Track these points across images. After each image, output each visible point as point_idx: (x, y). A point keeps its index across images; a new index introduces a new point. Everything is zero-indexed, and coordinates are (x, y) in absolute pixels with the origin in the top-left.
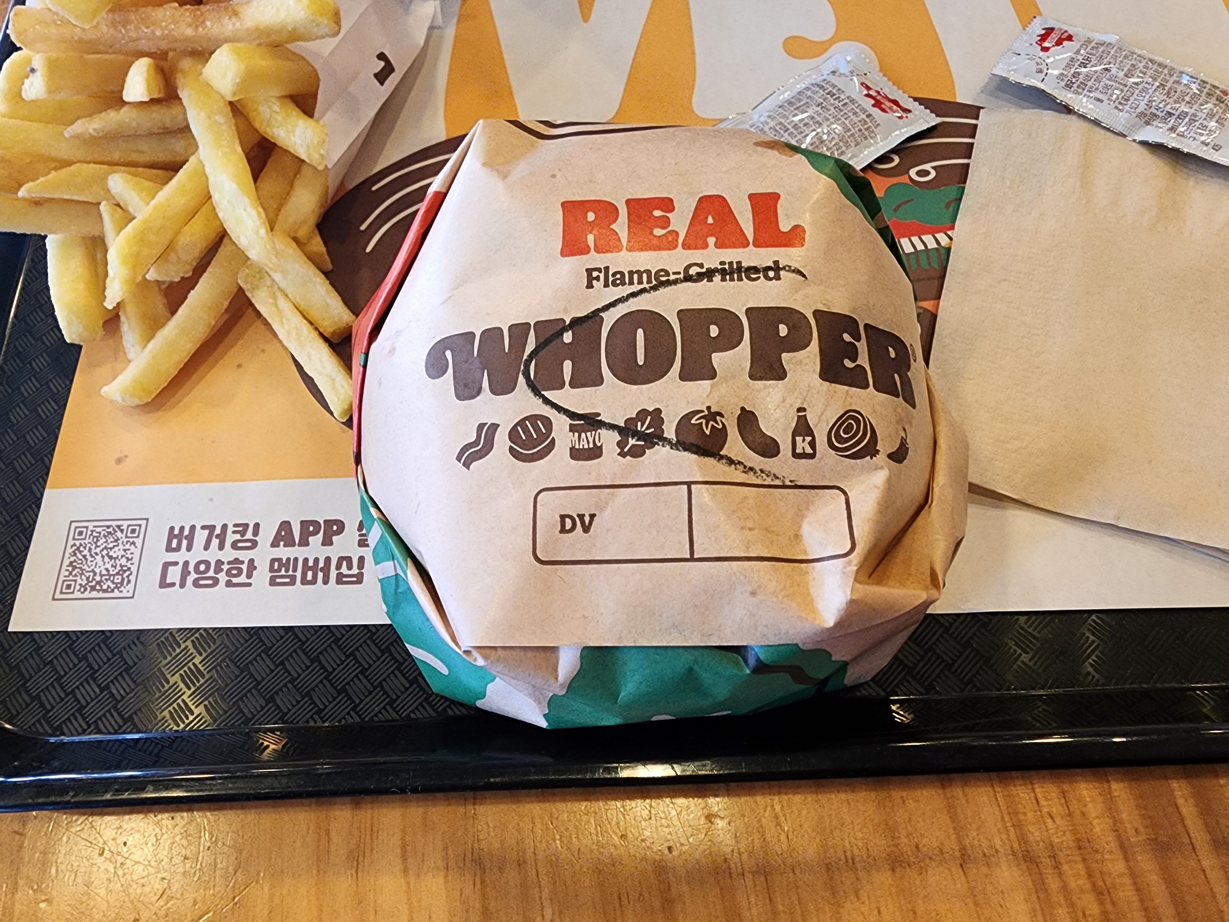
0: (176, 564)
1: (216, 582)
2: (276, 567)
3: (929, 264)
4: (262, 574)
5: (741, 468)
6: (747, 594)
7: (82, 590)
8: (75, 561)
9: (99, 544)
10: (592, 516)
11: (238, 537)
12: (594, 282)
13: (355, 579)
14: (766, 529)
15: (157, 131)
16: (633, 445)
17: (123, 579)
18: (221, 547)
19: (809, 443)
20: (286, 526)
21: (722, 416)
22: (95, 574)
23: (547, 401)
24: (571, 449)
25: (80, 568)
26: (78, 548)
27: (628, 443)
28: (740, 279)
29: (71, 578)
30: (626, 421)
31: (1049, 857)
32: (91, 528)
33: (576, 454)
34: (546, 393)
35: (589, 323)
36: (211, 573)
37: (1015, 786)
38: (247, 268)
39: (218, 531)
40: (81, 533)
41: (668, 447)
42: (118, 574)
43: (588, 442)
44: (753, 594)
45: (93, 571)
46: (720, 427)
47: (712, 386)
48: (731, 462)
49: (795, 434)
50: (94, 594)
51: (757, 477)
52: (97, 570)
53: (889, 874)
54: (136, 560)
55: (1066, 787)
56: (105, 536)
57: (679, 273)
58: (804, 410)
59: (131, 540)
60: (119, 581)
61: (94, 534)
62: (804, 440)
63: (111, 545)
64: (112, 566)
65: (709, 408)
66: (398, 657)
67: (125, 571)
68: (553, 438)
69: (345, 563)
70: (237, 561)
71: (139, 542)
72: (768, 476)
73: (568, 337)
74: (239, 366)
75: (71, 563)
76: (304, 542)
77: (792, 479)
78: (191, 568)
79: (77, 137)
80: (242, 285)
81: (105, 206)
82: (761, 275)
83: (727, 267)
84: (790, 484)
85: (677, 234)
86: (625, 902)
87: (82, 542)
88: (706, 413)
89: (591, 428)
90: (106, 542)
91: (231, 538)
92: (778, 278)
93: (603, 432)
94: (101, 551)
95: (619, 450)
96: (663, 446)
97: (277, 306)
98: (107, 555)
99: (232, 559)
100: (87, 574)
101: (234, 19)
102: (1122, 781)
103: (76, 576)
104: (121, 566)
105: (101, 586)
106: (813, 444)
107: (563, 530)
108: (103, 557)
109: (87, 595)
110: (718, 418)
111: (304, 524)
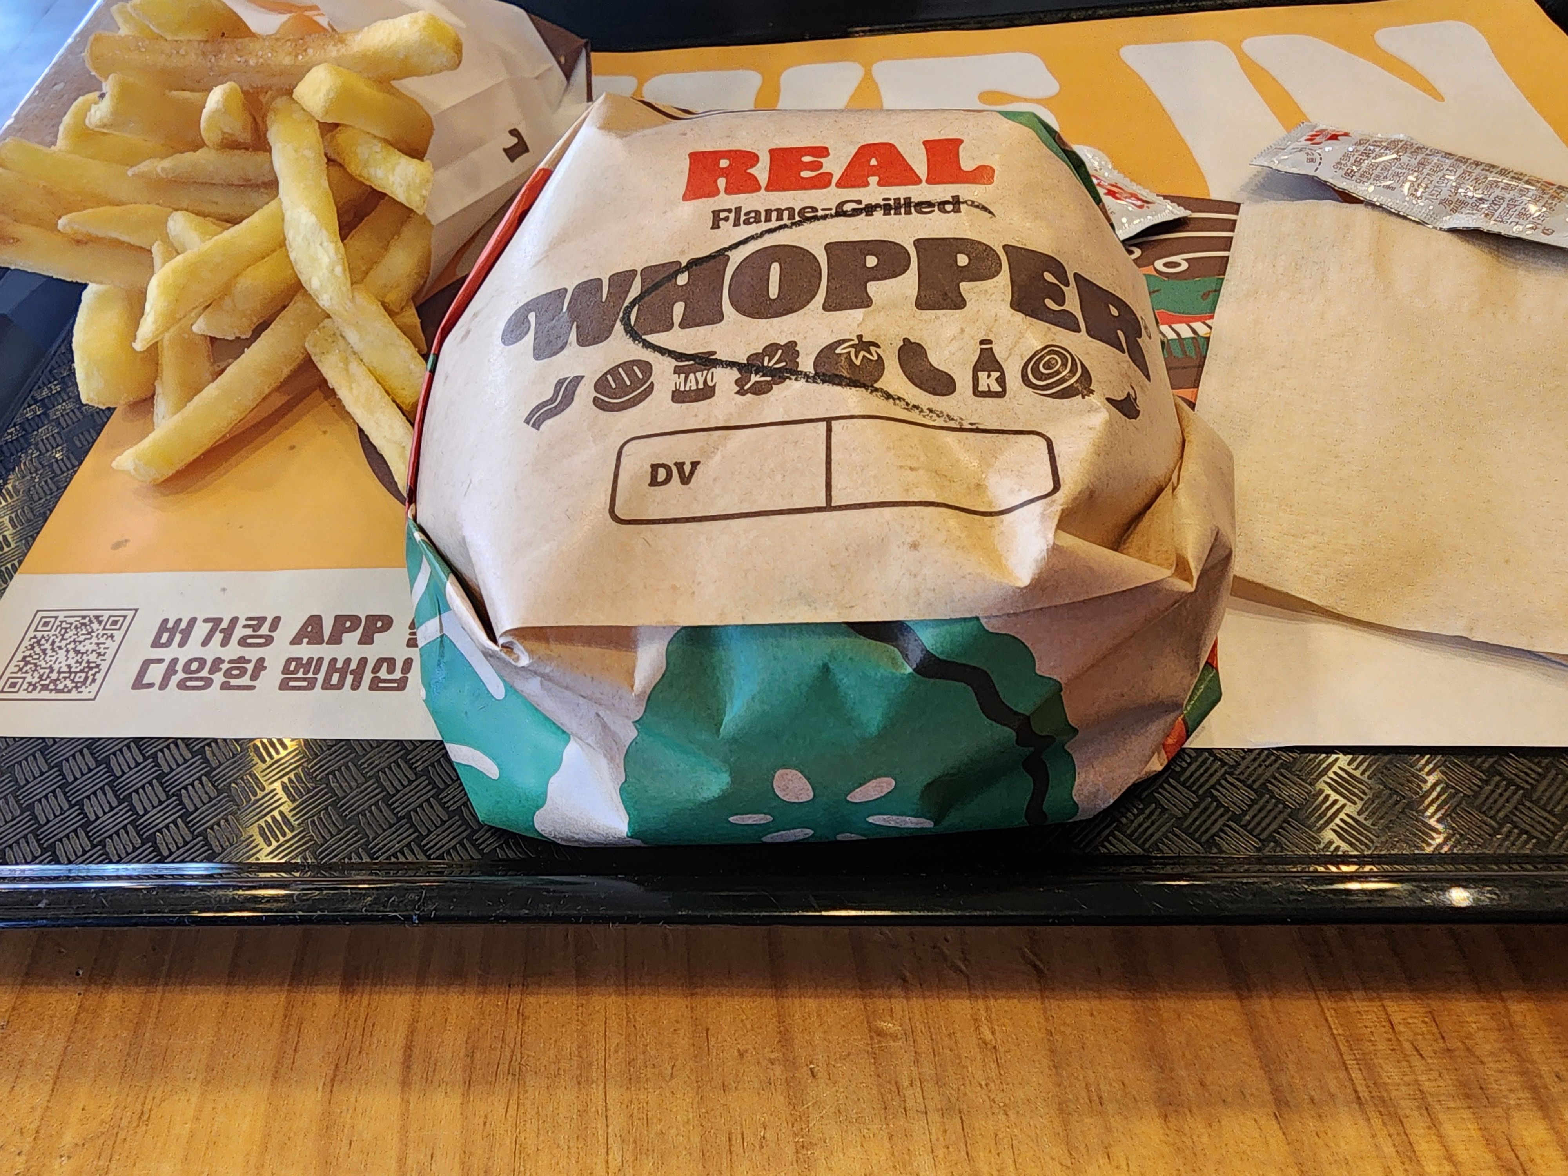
0: (160, 661)
1: (208, 683)
2: (292, 668)
3: (1184, 352)
4: (273, 674)
5: (903, 404)
6: (906, 547)
7: (31, 688)
8: (30, 656)
9: (66, 636)
10: (695, 465)
11: (249, 631)
12: (722, 223)
13: (396, 685)
14: (936, 472)
15: (236, 182)
16: (757, 382)
17: (86, 678)
18: (224, 643)
19: (997, 380)
20: (315, 621)
21: (878, 346)
22: (52, 671)
23: (647, 345)
24: (673, 392)
25: (35, 665)
26: (38, 642)
27: (750, 380)
28: (908, 213)
29: (19, 675)
30: (749, 358)
31: (1419, 1108)
32: (61, 618)
33: (679, 397)
34: (648, 338)
35: (712, 262)
36: (204, 673)
37: (1353, 1000)
38: (319, 330)
39: (224, 625)
40: (46, 624)
41: (803, 381)
42: (82, 671)
43: (697, 383)
44: (914, 546)
45: (51, 667)
46: (876, 358)
47: (865, 315)
48: (888, 396)
49: (976, 370)
50: (45, 694)
51: (924, 416)
52: (56, 667)
53: (1159, 1122)
54: (109, 657)
55: (1435, 1005)
56: (76, 628)
57: (831, 209)
58: (990, 342)
59: (109, 633)
60: (82, 679)
61: (64, 625)
62: (989, 376)
63: (82, 638)
64: (77, 662)
65: (860, 337)
66: (438, 781)
67: (91, 669)
68: (652, 383)
69: (385, 665)
70: (242, 659)
71: (118, 638)
72: (938, 416)
73: (682, 279)
74: (292, 448)
75: (25, 657)
76: (335, 639)
77: (973, 422)
78: (179, 667)
79: (141, 176)
80: (310, 350)
81: (158, 246)
82: (936, 208)
83: (892, 202)
84: (970, 427)
85: (831, 175)
86: (737, 1148)
87: (45, 634)
88: (856, 342)
89: (703, 367)
90: (77, 634)
91: (239, 632)
92: (957, 210)
93: (719, 372)
94: (67, 644)
95: (738, 389)
96: (796, 380)
97: (347, 370)
98: (74, 649)
99: (235, 657)
100: (41, 671)
101: (340, 45)
102: (1526, 999)
103: (26, 672)
104: (88, 662)
105: (56, 685)
106: (1001, 381)
107: (654, 483)
108: (68, 651)
109: (35, 695)
110: (872, 349)
111: (339, 620)
